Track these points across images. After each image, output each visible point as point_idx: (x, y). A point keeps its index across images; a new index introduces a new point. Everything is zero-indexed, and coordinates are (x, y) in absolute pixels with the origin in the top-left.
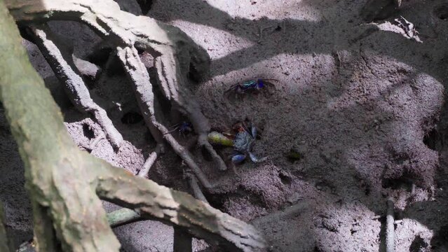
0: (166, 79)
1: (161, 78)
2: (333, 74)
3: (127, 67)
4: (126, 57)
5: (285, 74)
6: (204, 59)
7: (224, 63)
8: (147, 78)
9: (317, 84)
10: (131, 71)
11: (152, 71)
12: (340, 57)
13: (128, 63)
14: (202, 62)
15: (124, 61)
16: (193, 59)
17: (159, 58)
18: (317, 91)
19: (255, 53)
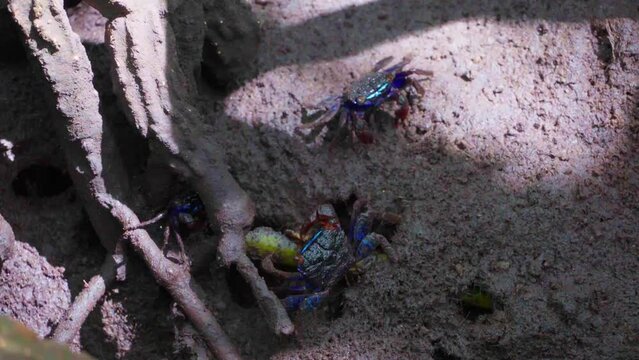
0: (138, 81)
1: (124, 76)
2: (593, 84)
3: (33, 44)
4: (32, 16)
5: (464, 77)
6: (244, 27)
7: (298, 41)
8: (86, 74)
9: (547, 107)
10: (44, 55)
11: (100, 56)
12: (611, 38)
13: (36, 33)
14: (238, 35)
15: (27, 27)
16: (215, 26)
17: (119, 22)
18: (549, 126)
19: (382, 18)
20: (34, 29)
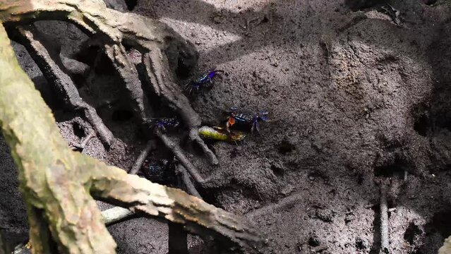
0: (155, 76)
1: (150, 74)
2: (322, 64)
3: (116, 65)
4: (114, 55)
5: (274, 65)
6: (192, 53)
7: (212, 57)
8: (136, 76)
9: (306, 74)
10: (121, 70)
11: (141, 68)
12: (327, 47)
13: (116, 61)
14: (190, 57)
15: (113, 59)
16: (181, 54)
17: (147, 55)
18: (307, 81)
19: (242, 46)
20: (115, 59)
